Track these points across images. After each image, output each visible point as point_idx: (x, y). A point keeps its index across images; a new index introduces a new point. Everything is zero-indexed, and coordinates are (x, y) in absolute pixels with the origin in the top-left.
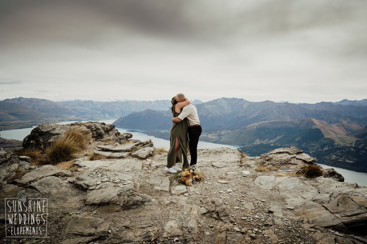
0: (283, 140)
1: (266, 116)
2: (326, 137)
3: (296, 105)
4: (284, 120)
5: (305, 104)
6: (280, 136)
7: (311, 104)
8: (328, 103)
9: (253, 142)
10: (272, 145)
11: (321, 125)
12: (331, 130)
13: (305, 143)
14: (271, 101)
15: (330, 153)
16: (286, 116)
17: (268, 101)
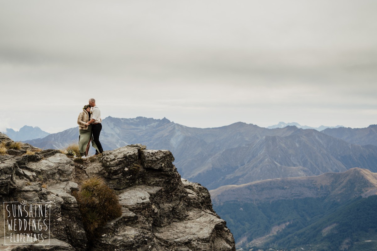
0: (290, 236)
1: (237, 167)
3: (320, 133)
4: (289, 178)
5: (341, 130)
6: (279, 224)
7: (358, 129)
13: (347, 241)
14: (248, 123)
16: (294, 165)
17: (240, 125)
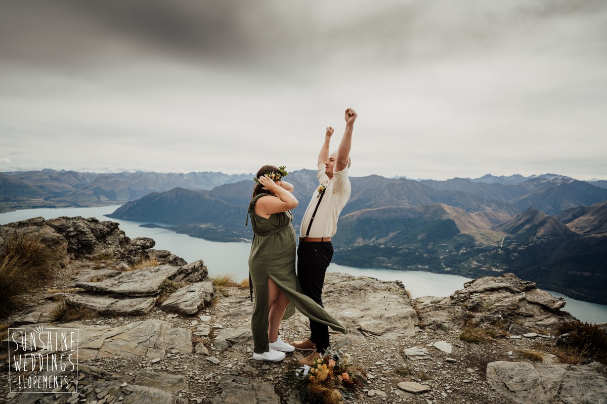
0: (399, 238)
1: (372, 199)
2: (462, 232)
3: (419, 182)
4: (400, 207)
5: (431, 181)
6: (393, 232)
7: (440, 181)
8: (464, 179)
9: (353, 243)
10: (382, 246)
11: (455, 214)
12: (470, 222)
13: (432, 243)
14: (379, 175)
15: (468, 258)
16: (404, 200)
17: (375, 176)
